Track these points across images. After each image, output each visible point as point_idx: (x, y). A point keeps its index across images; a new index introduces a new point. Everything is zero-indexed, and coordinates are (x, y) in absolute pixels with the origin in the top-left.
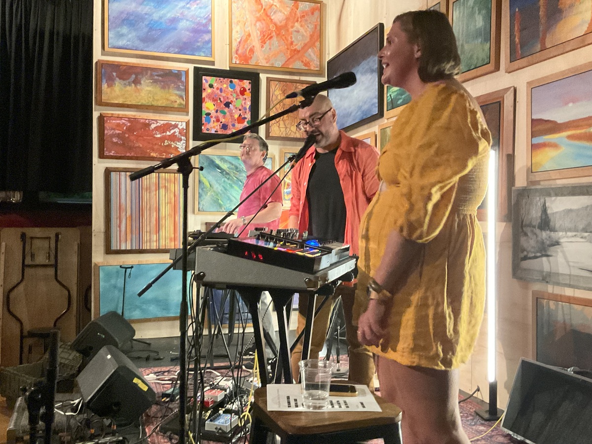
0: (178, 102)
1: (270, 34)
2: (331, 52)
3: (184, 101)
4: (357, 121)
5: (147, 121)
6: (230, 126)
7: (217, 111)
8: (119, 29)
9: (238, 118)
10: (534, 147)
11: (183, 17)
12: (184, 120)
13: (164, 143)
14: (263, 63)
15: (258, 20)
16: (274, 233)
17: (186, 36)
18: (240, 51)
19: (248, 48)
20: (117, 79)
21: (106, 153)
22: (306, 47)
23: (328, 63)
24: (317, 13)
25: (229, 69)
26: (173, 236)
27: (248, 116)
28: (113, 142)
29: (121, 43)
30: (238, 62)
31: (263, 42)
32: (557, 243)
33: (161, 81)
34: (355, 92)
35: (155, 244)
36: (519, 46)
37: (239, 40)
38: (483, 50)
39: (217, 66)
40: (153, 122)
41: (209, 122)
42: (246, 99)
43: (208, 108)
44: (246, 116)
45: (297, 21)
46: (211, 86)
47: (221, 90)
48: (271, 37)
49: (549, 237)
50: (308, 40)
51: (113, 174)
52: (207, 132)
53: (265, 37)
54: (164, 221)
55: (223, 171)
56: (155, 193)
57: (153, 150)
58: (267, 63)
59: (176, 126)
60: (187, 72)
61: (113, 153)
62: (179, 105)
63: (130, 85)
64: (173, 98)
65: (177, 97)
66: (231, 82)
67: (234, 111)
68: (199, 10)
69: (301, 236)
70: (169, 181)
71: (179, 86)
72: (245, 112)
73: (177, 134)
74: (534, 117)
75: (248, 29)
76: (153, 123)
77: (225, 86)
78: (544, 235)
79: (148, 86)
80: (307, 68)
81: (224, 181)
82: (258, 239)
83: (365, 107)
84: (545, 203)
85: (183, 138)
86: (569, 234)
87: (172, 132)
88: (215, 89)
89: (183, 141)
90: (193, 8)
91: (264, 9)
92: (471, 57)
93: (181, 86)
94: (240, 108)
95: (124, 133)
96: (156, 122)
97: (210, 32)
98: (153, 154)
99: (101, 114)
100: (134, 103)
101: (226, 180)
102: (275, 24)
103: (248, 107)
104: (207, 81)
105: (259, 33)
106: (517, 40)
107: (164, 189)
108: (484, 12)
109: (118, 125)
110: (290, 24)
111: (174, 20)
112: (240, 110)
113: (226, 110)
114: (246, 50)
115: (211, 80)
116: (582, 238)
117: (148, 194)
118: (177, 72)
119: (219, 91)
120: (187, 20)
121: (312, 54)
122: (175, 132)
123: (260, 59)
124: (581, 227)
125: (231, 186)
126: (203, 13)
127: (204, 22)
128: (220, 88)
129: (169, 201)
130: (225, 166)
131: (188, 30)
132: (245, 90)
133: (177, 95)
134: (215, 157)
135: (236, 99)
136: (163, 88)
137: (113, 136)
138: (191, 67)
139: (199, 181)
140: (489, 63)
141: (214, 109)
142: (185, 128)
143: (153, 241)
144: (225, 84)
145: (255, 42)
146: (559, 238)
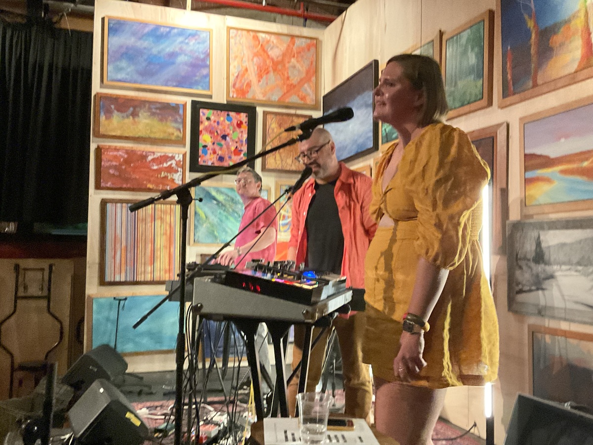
0: (175, 134)
1: (268, 69)
2: (327, 87)
3: (181, 133)
4: (352, 154)
5: (144, 154)
6: (226, 158)
7: (214, 144)
8: (118, 63)
9: (234, 151)
10: (528, 181)
11: (182, 52)
12: (181, 152)
13: (161, 174)
14: (260, 96)
15: (256, 55)
16: (271, 265)
17: (184, 70)
18: (237, 85)
19: (245, 81)
20: (116, 112)
21: (103, 185)
22: (302, 82)
23: (324, 97)
24: (313, 50)
25: (225, 102)
26: (167, 267)
27: (245, 148)
28: (109, 173)
29: (120, 76)
30: (235, 96)
31: (260, 77)
32: (551, 277)
33: (158, 114)
34: (351, 126)
35: (149, 275)
36: (511, 83)
37: (236, 75)
38: (476, 86)
39: (214, 100)
40: (150, 153)
41: (206, 153)
42: (242, 132)
43: (205, 141)
44: (242, 148)
45: (294, 56)
46: (208, 119)
47: (218, 123)
48: (268, 73)
49: (544, 270)
50: (304, 75)
51: (109, 206)
52: (204, 164)
53: (262, 72)
54: (159, 253)
55: (218, 202)
56: (150, 224)
57: (150, 182)
58: (264, 97)
59: (173, 158)
60: (185, 106)
61: (110, 185)
62: (176, 137)
63: (128, 117)
64: (171, 130)
65: (175, 130)
66: (228, 115)
67: (230, 144)
68: (198, 46)
69: (298, 267)
70: (165, 212)
71: (177, 119)
72: (242, 145)
73: (174, 165)
74: (528, 151)
75: (246, 64)
76: (151, 155)
77: (222, 119)
78: (540, 268)
79: (145, 119)
80: (302, 102)
81: (220, 213)
82: (256, 270)
83: (361, 141)
84: (539, 237)
85: (179, 169)
86: (564, 267)
87: (169, 163)
88: (212, 122)
89: (179, 174)
90: (191, 43)
91: (261, 45)
92: (465, 93)
93: (178, 120)
94: (237, 140)
95: (121, 165)
96: (152, 154)
97: (208, 66)
98: (150, 186)
99: (98, 146)
100: (131, 135)
101: (222, 211)
102: (272, 59)
103: (244, 140)
104: (204, 114)
105: (256, 69)
106: (509, 77)
107: (159, 221)
108: (476, 49)
109: (115, 157)
110: (287, 60)
111: (173, 55)
112: (237, 142)
113: (223, 142)
114: (243, 85)
115: (208, 113)
116: (576, 271)
117: (144, 226)
118: (174, 105)
119: (216, 124)
120: (186, 55)
121: (308, 89)
122: (172, 164)
123: (256, 93)
124: (575, 260)
125: (227, 218)
126: (201, 48)
127: (202, 56)
128: (217, 121)
129: (164, 231)
130: (221, 198)
131: (186, 64)
132: (241, 123)
133: (174, 127)
134: (212, 189)
135: (233, 132)
136: (161, 120)
137: (110, 167)
138: (189, 101)
139: (196, 213)
140: (483, 98)
141: (211, 142)
142: (182, 160)
143: (148, 273)
144: (222, 117)
145: (252, 76)
146: (554, 272)
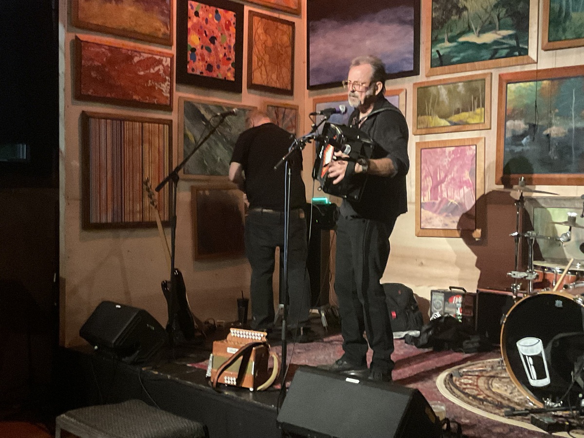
0: (162, 30)
6: (215, 67)
7: (202, 47)
9: (222, 58)
12: (168, 55)
13: (147, 82)
21: (84, 93)
27: (233, 56)
28: (91, 77)
35: (138, 216)
40: (136, 54)
41: (194, 60)
42: (230, 35)
43: (193, 42)
44: (230, 57)
46: (197, 14)
47: (207, 21)
51: (91, 122)
52: (192, 73)
55: (208, 124)
56: (138, 148)
57: (136, 91)
59: (160, 62)
62: (163, 34)
64: (158, 24)
65: (162, 24)
67: (219, 49)
70: (153, 134)
71: (163, 10)
72: (230, 52)
73: (161, 72)
77: (210, 16)
79: (130, 6)
80: (286, 5)
85: (167, 78)
87: (156, 69)
88: (200, 20)
89: (167, 83)
94: (225, 45)
95: (104, 66)
99: (77, 38)
103: (232, 45)
104: (192, 8)
107: (147, 145)
109: (97, 54)
112: (225, 48)
113: (212, 46)
115: (196, 6)
117: (131, 150)
119: (204, 22)
122: (159, 70)
128: (205, 18)
129: (153, 159)
130: (209, 117)
132: (229, 23)
133: (161, 21)
134: (201, 106)
135: (221, 34)
136: (147, 10)
139: (184, 135)
141: (200, 44)
142: (169, 65)
143: (137, 212)
144: (210, 13)
